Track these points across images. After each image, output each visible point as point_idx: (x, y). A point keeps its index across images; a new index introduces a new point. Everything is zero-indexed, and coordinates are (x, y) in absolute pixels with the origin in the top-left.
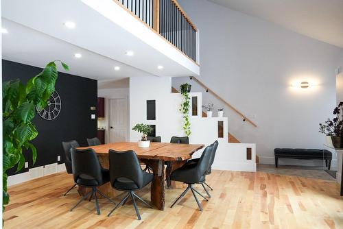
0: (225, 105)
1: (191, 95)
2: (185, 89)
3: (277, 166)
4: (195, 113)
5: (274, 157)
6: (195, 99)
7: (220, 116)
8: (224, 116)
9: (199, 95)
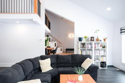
0: (56, 40)
1: (49, 37)
2: (48, 36)
3: (66, 52)
4: (50, 41)
5: (66, 50)
6: (50, 38)
7: (55, 42)
8: (56, 42)
9: (51, 37)
